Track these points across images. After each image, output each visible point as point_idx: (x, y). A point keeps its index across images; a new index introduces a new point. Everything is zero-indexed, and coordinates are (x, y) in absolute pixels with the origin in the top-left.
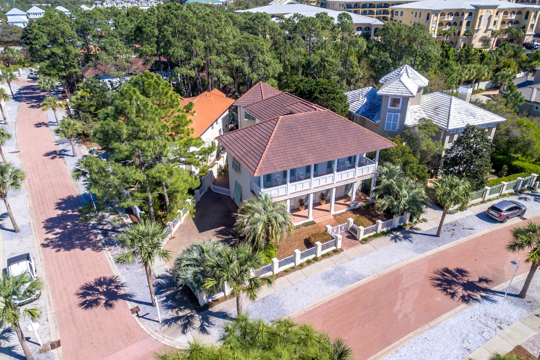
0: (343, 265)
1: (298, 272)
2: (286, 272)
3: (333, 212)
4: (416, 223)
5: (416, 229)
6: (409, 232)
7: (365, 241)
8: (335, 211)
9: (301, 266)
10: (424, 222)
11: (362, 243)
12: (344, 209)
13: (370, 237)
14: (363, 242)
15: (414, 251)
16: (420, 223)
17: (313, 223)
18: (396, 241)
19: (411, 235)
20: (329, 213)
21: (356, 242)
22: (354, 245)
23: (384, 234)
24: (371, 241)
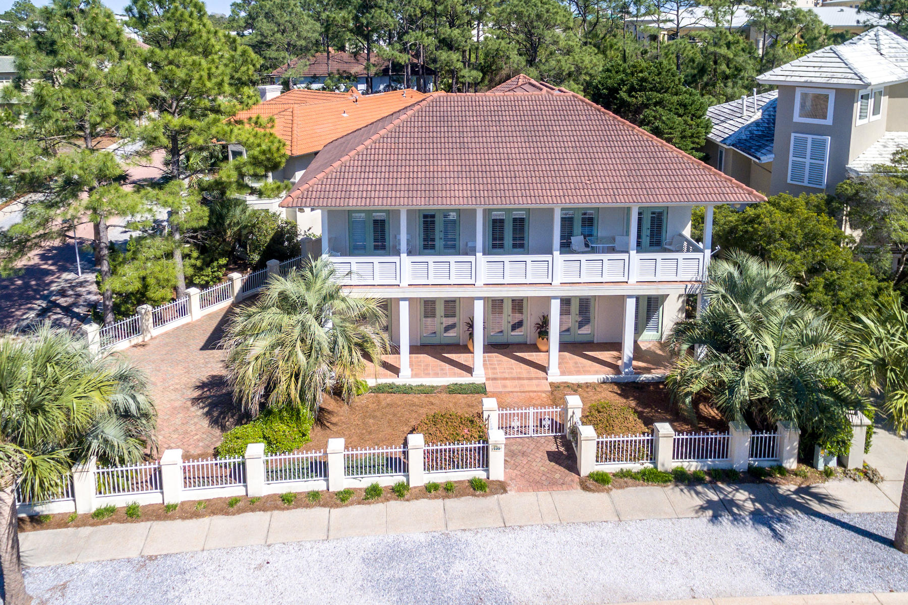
0: (468, 536)
1: (320, 513)
2: (287, 501)
3: (556, 376)
4: (828, 474)
5: (821, 499)
6: (786, 501)
7: (600, 481)
9: (343, 498)
10: (866, 482)
11: (585, 488)
13: (623, 474)
14: (590, 483)
15: (768, 573)
16: (847, 483)
17: (477, 389)
18: (715, 518)
19: (790, 512)
20: (542, 374)
21: (568, 479)
22: (553, 484)
23: (681, 478)
24: (621, 487)
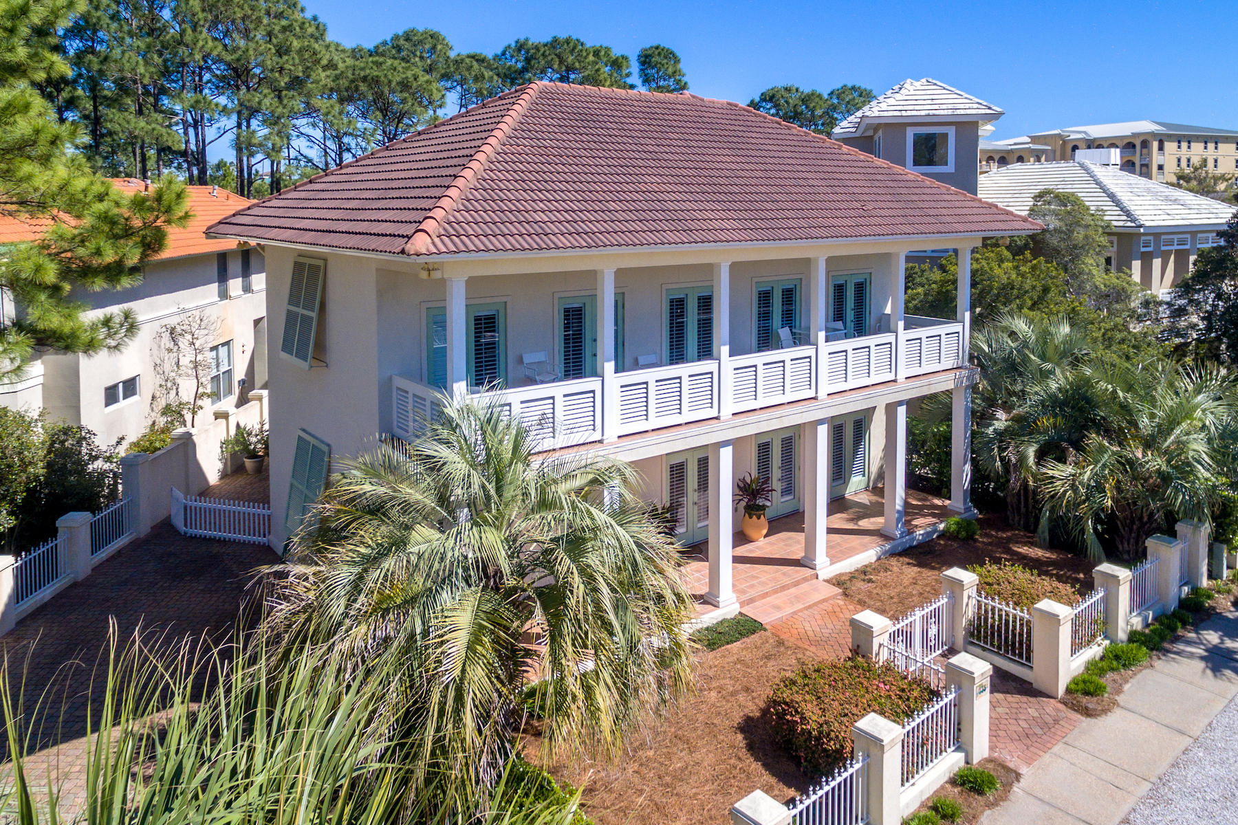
3: (826, 568)
8: (834, 559)
11: (1087, 711)
12: (868, 554)
13: (1099, 670)
17: (744, 627)
20: (810, 572)
21: (1050, 710)
22: (1048, 728)
24: (1117, 690)
